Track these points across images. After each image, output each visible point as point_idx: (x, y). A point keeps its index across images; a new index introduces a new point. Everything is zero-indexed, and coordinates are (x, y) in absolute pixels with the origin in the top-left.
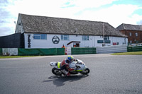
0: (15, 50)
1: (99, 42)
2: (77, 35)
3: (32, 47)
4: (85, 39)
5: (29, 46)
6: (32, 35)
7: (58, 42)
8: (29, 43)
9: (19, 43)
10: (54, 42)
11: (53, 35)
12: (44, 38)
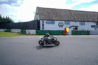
0: (34, 31)
1: (92, 26)
2: (76, 21)
3: (45, 29)
4: (82, 24)
5: (43, 29)
6: (45, 21)
7: (62, 26)
8: (43, 27)
9: (36, 26)
10: (59, 26)
11: (59, 21)
12: (53, 23)
